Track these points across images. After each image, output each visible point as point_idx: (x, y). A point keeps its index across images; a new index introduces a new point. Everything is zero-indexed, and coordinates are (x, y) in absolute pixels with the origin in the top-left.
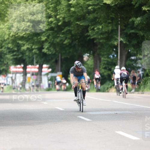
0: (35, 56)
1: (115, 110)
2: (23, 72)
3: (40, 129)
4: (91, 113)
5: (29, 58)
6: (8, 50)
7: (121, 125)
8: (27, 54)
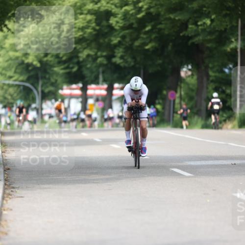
0: (101, 70)
1: (232, 158)
2: (81, 96)
3: (109, 190)
4: (192, 163)
5: (92, 72)
6: (57, 60)
7: (241, 183)
8: (89, 66)
